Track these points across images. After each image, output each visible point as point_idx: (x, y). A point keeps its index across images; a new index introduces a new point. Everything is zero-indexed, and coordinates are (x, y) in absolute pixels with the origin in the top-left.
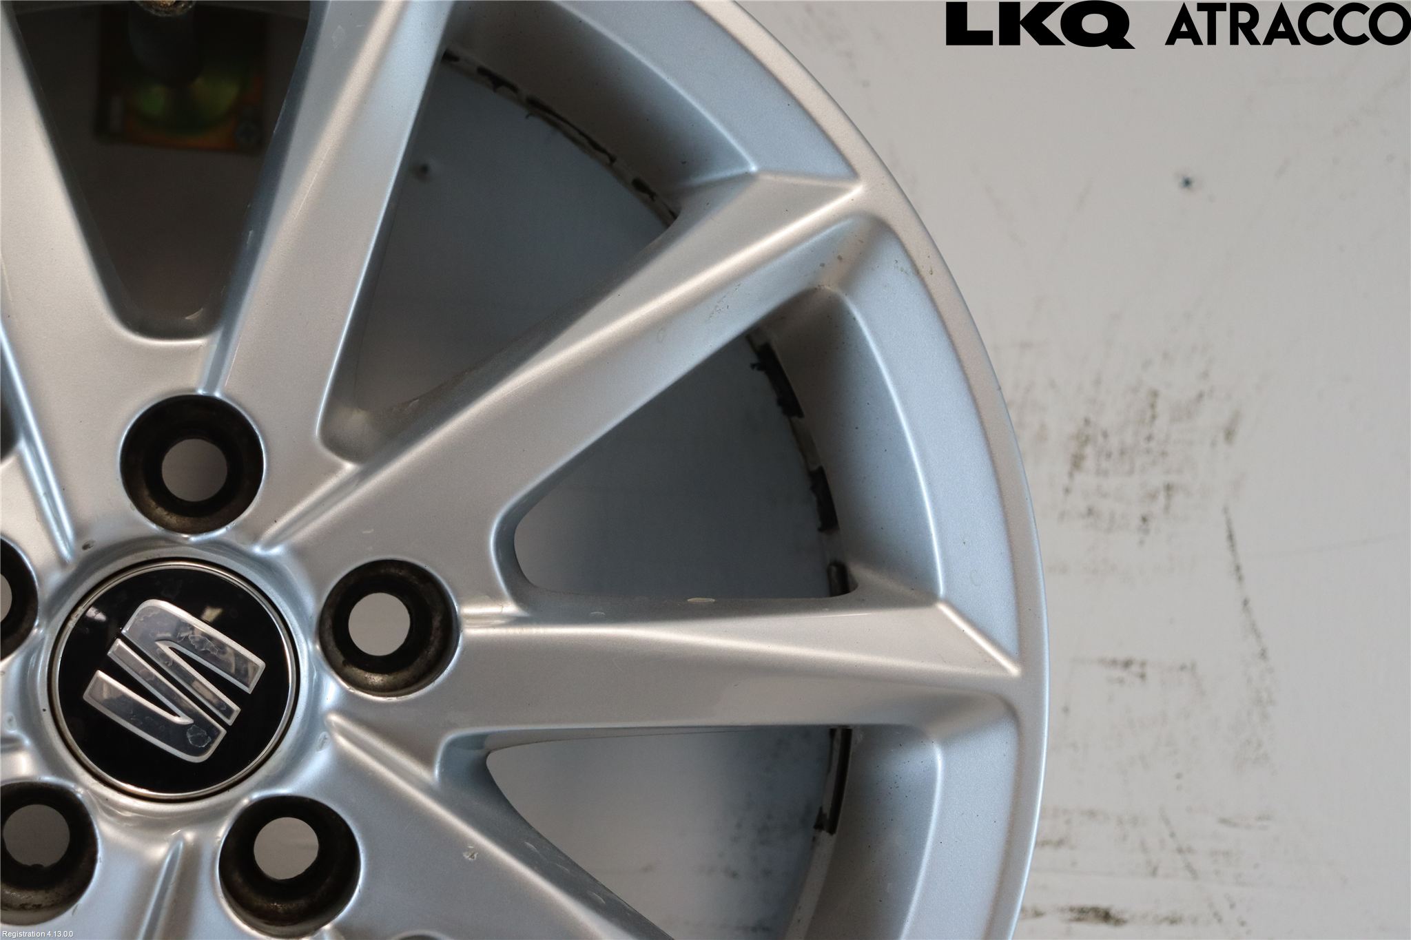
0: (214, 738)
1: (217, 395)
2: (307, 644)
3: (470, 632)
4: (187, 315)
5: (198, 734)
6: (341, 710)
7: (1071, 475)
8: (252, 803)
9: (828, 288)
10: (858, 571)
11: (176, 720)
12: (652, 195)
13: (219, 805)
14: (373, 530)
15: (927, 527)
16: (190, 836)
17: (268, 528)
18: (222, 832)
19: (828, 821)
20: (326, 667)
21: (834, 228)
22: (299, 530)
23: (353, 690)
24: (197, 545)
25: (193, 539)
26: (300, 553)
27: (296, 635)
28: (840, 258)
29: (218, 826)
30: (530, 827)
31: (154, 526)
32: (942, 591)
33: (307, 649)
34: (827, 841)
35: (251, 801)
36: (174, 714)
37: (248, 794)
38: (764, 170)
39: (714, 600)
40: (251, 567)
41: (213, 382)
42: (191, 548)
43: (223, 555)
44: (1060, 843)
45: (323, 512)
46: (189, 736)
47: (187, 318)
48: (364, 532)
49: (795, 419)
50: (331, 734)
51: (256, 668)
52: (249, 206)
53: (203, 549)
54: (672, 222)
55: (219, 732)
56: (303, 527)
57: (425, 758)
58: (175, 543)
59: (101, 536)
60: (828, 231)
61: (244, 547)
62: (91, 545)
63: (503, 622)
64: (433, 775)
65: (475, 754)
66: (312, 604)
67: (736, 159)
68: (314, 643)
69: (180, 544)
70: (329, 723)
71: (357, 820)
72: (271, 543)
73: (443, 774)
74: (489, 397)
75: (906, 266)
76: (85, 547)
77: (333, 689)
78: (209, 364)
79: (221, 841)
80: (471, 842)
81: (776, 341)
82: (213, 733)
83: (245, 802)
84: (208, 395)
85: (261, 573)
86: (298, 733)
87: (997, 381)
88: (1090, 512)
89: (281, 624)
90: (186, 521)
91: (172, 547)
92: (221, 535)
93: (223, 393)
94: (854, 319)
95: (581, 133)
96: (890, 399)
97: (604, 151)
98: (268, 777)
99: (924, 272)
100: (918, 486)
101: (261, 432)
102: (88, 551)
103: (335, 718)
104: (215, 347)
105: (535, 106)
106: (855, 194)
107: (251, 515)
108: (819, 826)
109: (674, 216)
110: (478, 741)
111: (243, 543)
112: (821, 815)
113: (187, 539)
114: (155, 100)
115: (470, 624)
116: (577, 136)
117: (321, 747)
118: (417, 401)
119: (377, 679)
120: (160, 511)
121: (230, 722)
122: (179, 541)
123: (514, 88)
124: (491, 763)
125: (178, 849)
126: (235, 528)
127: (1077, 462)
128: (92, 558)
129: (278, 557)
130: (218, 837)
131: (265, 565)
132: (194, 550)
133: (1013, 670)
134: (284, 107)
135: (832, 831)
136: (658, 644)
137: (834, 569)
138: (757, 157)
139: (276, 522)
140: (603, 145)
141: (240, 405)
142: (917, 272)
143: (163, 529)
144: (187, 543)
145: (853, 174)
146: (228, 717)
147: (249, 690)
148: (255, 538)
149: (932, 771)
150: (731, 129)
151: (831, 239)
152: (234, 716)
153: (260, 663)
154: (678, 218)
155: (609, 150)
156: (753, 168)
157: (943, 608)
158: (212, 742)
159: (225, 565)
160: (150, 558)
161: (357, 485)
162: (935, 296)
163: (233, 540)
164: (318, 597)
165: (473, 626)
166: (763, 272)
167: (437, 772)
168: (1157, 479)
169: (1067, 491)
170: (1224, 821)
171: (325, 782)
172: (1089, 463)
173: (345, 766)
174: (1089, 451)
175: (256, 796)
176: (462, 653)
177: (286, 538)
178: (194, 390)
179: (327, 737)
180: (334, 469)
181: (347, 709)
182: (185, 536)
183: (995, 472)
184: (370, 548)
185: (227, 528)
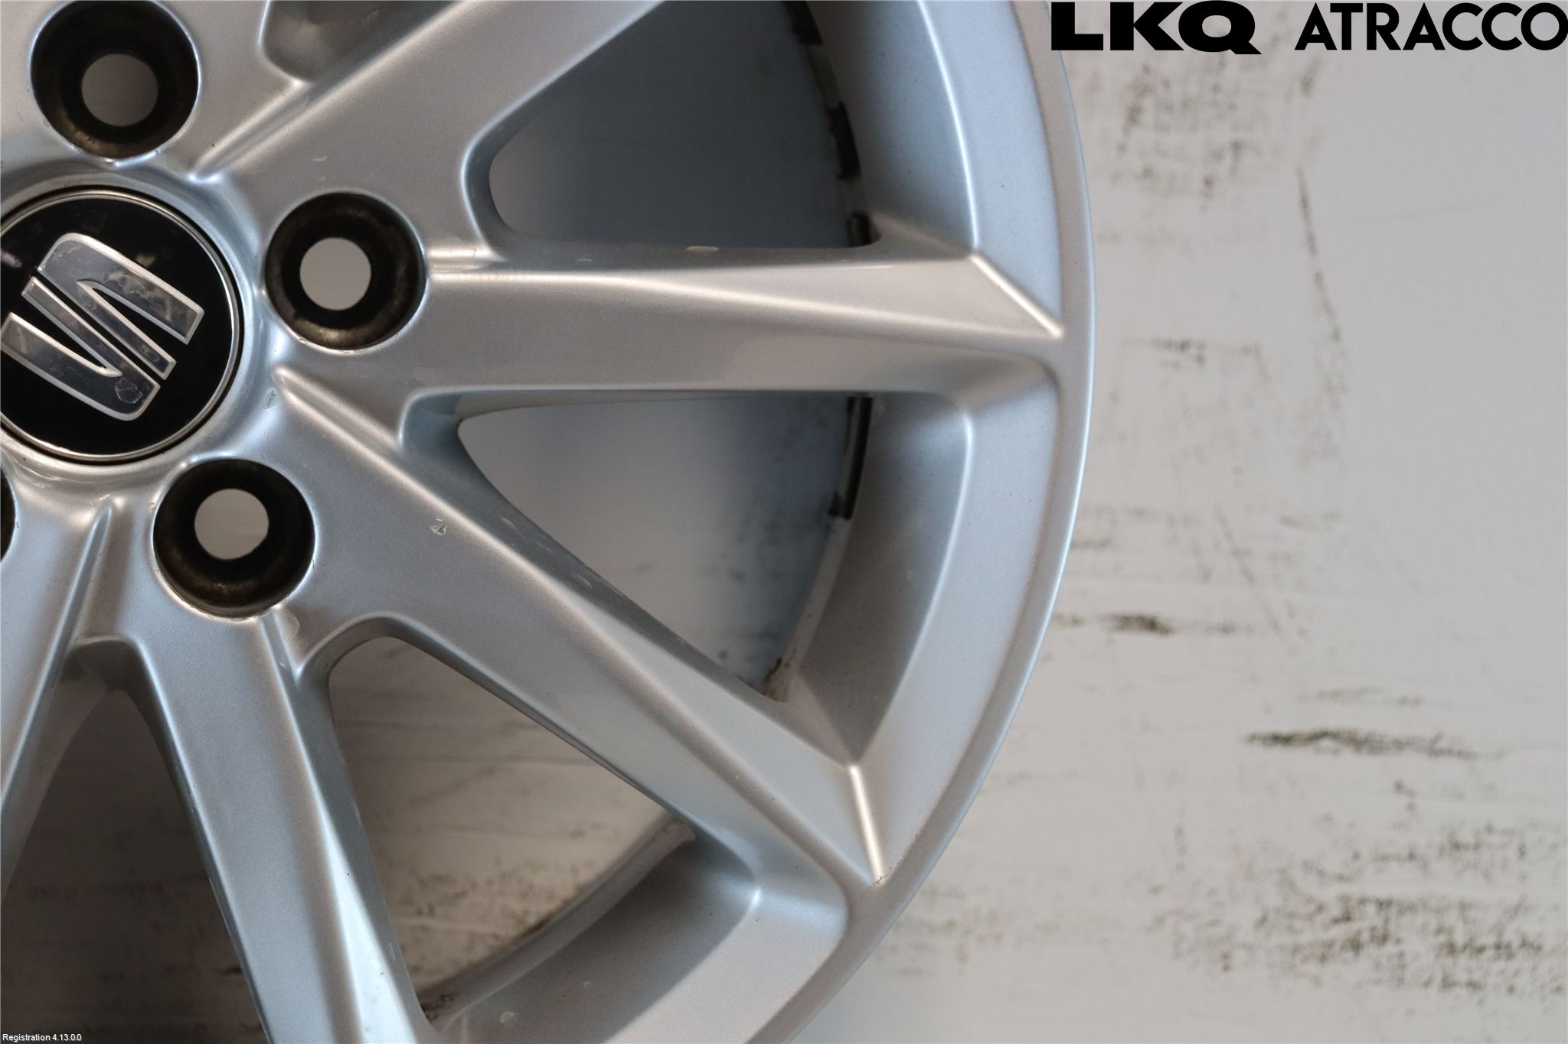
0: (146, 394)
2: (251, 288)
3: (438, 277)
5: (128, 388)
6: (291, 364)
7: (1126, 131)
8: (190, 468)
10: (882, 221)
11: (102, 371)
13: (153, 468)
14: (325, 157)
15: (960, 169)
16: (119, 501)
17: (205, 153)
18: (157, 498)
19: (843, 506)
20: (274, 315)
22: (238, 156)
23: (304, 342)
24: (123, 172)
25: (119, 164)
26: (242, 182)
27: (239, 279)
29: (153, 491)
30: (508, 502)
31: (73, 148)
32: (976, 240)
33: (251, 294)
34: (842, 527)
35: (189, 465)
36: (99, 364)
37: (186, 457)
39: (715, 249)
40: (186, 199)
42: (116, 175)
43: (154, 184)
44: (1103, 544)
45: (268, 135)
46: (117, 390)
48: (316, 160)
49: (812, 47)
50: (278, 389)
51: (194, 314)
53: (130, 176)
55: (152, 386)
56: (244, 152)
57: (388, 421)
58: (98, 168)
59: (12, 159)
61: (176, 174)
63: (476, 267)
64: (397, 440)
65: (445, 419)
66: (256, 242)
68: (260, 287)
69: (102, 170)
70: (278, 378)
71: (309, 487)
72: (208, 171)
73: (408, 439)
77: (281, 340)
79: (155, 508)
80: (441, 514)
82: (145, 387)
83: (183, 466)
85: (198, 207)
86: (242, 390)
88: (1148, 173)
89: (222, 266)
90: (111, 147)
91: (94, 173)
92: (151, 159)
98: (208, 438)
100: (951, 120)
101: (195, 41)
103: (284, 373)
107: (184, 134)
108: (833, 512)
110: (449, 404)
111: (176, 170)
112: (836, 497)
113: (112, 164)
115: (438, 269)
117: (268, 405)
118: (377, 11)
119: (332, 335)
120: (80, 133)
121: (164, 376)
122: (105, 166)
124: (465, 432)
125: (105, 517)
126: (166, 152)
127: (1133, 116)
129: (217, 186)
130: (153, 503)
131: (203, 197)
132: (120, 177)
133: (1055, 331)
135: (848, 515)
136: (652, 295)
137: (855, 221)
139: (213, 145)
141: (169, 8)
143: (83, 151)
144: (111, 168)
146: (163, 370)
147: (185, 340)
148: (190, 163)
149: (961, 445)
152: (169, 369)
153: (198, 309)
157: (978, 261)
158: (145, 397)
159: (156, 196)
160: (68, 186)
161: (307, 105)
163: (165, 166)
164: (263, 234)
165: (440, 271)
167: (401, 436)
168: (1223, 136)
169: (1122, 148)
170: (1288, 521)
171: (273, 445)
172: (1148, 117)
173: (295, 424)
174: (1148, 103)
175: (195, 459)
176: (429, 301)
177: (224, 166)
179: (276, 392)
180: (280, 87)
181: (299, 362)
182: (109, 160)
183: (1040, 104)
184: (323, 178)
185: (157, 151)
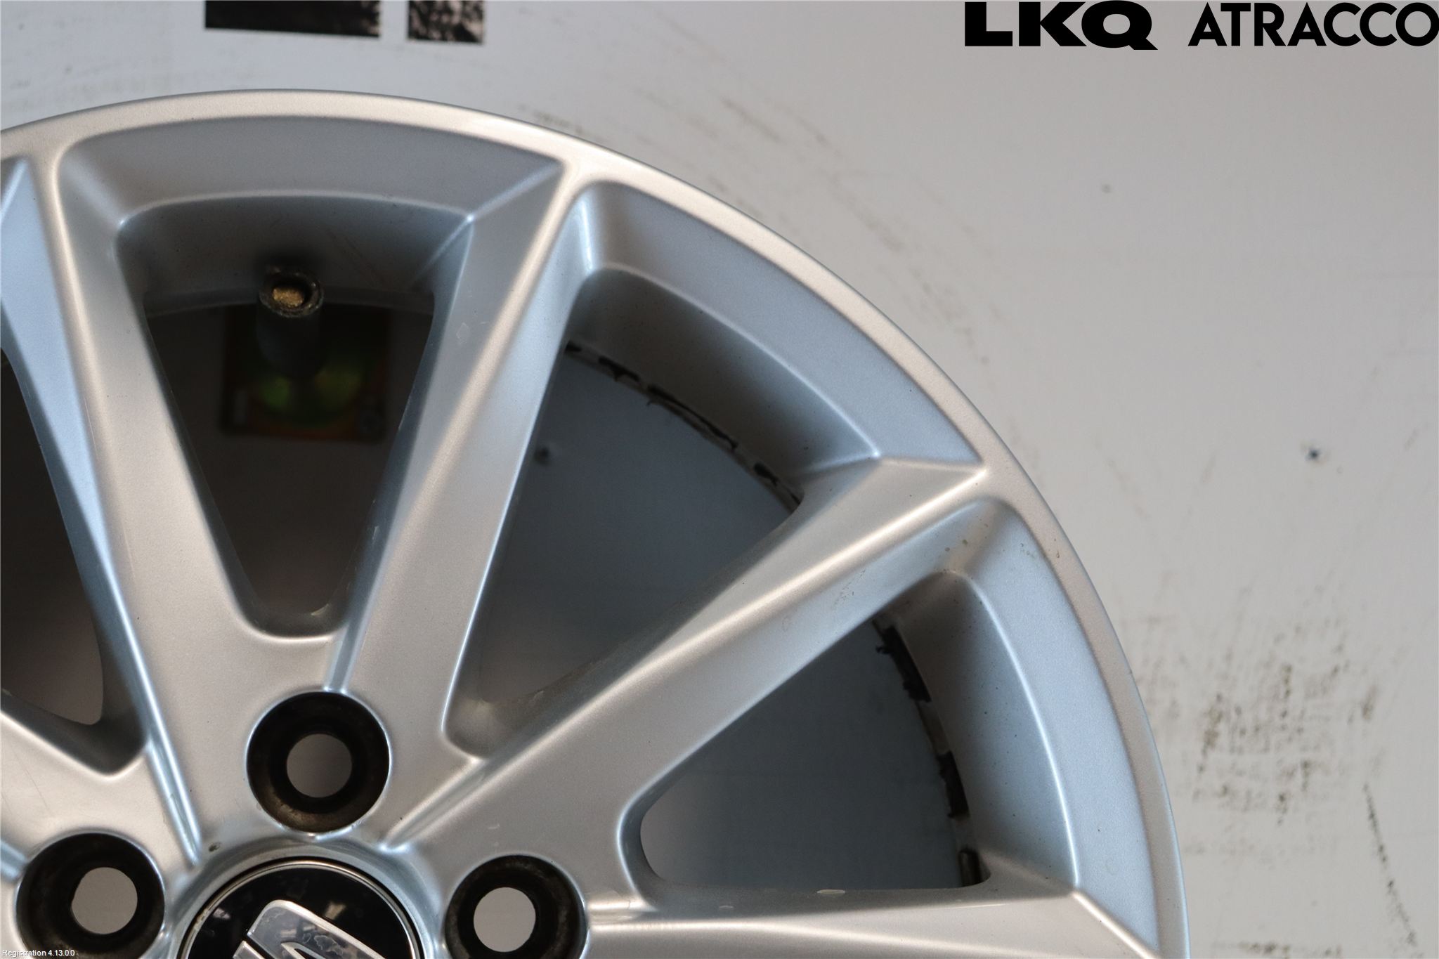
1: (343, 692)
2: (433, 943)
3: (597, 928)
4: (314, 610)
7: (1205, 753)
9: (954, 572)
10: (992, 860)
12: (774, 480)
14: (499, 825)
15: (1060, 813)
17: (394, 825)
21: (958, 513)
22: (424, 828)
24: (322, 844)
25: (319, 837)
26: (425, 850)
27: (422, 934)
28: (965, 542)
31: (280, 826)
32: (1077, 879)
33: (432, 949)
38: (886, 456)
39: (844, 892)
40: (377, 865)
41: (338, 679)
42: (317, 847)
43: (348, 853)
45: (449, 808)
47: (313, 614)
48: (491, 828)
49: (922, 703)
52: (374, 502)
53: (329, 848)
54: (796, 508)
56: (428, 824)
58: (300, 842)
59: (228, 837)
60: (952, 516)
61: (371, 846)
62: (217, 847)
63: (631, 917)
66: (438, 902)
67: (858, 444)
68: (440, 942)
69: (306, 843)
72: (397, 841)
74: (615, 688)
75: (1031, 548)
76: (212, 849)
78: (335, 661)
81: (902, 624)
84: (334, 692)
85: (387, 872)
87: (1129, 667)
88: (1226, 790)
89: (407, 923)
90: (312, 819)
91: (297, 846)
92: (348, 833)
93: (349, 690)
94: (981, 603)
95: (703, 420)
96: (1019, 684)
97: (725, 437)
99: (1051, 555)
100: (1050, 772)
101: (387, 727)
102: (215, 853)
104: (341, 644)
105: (656, 394)
106: (979, 478)
107: (377, 812)
109: (797, 501)
111: (368, 841)
113: (313, 838)
114: (279, 392)
115: (597, 920)
116: (697, 421)
118: (542, 692)
120: (285, 809)
122: (307, 840)
123: (635, 377)
126: (361, 826)
127: (1210, 739)
128: (218, 860)
129: (404, 854)
131: (391, 864)
132: (319, 848)
134: (409, 402)
137: (965, 856)
138: (879, 442)
139: (401, 819)
140: (725, 432)
141: (366, 701)
142: (1044, 555)
143: (288, 828)
144: (313, 841)
145: (977, 458)
148: (381, 836)
150: (853, 416)
151: (956, 524)
154: (802, 504)
155: (731, 437)
156: (876, 454)
157: (1078, 897)
159: (350, 863)
160: (276, 858)
161: (483, 780)
162: (1063, 580)
163: (359, 839)
164: (444, 895)
165: (600, 922)
166: (887, 558)
168: (1293, 757)
169: (1201, 769)
172: (1223, 740)
174: (1222, 727)
176: (590, 950)
177: (411, 836)
178: (320, 687)
180: (460, 764)
182: (311, 835)
183: (1129, 758)
184: (496, 844)
185: (353, 826)
